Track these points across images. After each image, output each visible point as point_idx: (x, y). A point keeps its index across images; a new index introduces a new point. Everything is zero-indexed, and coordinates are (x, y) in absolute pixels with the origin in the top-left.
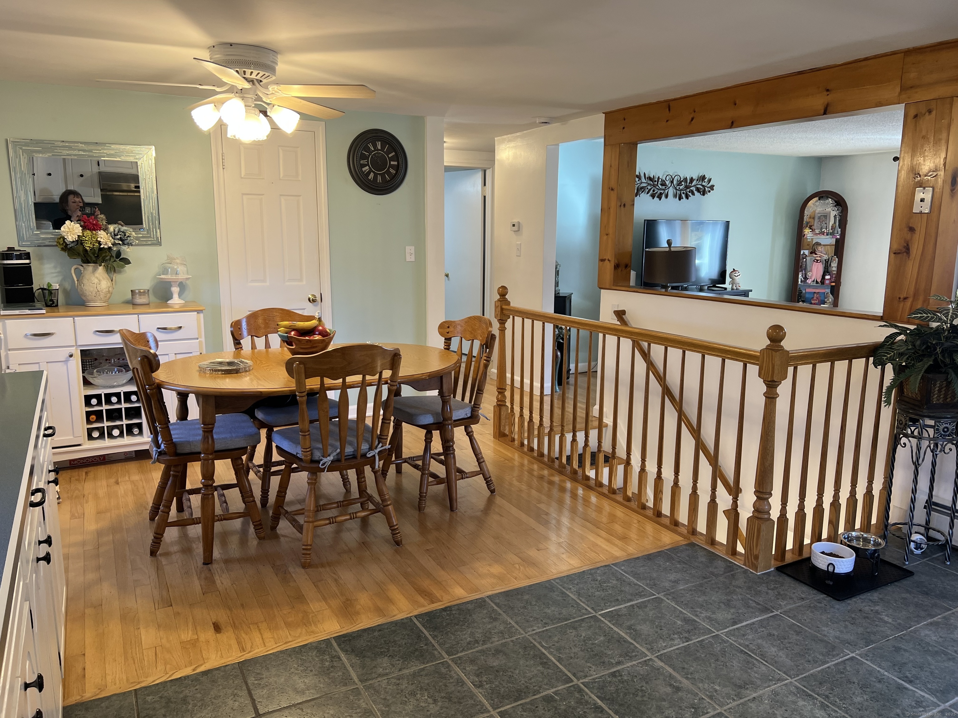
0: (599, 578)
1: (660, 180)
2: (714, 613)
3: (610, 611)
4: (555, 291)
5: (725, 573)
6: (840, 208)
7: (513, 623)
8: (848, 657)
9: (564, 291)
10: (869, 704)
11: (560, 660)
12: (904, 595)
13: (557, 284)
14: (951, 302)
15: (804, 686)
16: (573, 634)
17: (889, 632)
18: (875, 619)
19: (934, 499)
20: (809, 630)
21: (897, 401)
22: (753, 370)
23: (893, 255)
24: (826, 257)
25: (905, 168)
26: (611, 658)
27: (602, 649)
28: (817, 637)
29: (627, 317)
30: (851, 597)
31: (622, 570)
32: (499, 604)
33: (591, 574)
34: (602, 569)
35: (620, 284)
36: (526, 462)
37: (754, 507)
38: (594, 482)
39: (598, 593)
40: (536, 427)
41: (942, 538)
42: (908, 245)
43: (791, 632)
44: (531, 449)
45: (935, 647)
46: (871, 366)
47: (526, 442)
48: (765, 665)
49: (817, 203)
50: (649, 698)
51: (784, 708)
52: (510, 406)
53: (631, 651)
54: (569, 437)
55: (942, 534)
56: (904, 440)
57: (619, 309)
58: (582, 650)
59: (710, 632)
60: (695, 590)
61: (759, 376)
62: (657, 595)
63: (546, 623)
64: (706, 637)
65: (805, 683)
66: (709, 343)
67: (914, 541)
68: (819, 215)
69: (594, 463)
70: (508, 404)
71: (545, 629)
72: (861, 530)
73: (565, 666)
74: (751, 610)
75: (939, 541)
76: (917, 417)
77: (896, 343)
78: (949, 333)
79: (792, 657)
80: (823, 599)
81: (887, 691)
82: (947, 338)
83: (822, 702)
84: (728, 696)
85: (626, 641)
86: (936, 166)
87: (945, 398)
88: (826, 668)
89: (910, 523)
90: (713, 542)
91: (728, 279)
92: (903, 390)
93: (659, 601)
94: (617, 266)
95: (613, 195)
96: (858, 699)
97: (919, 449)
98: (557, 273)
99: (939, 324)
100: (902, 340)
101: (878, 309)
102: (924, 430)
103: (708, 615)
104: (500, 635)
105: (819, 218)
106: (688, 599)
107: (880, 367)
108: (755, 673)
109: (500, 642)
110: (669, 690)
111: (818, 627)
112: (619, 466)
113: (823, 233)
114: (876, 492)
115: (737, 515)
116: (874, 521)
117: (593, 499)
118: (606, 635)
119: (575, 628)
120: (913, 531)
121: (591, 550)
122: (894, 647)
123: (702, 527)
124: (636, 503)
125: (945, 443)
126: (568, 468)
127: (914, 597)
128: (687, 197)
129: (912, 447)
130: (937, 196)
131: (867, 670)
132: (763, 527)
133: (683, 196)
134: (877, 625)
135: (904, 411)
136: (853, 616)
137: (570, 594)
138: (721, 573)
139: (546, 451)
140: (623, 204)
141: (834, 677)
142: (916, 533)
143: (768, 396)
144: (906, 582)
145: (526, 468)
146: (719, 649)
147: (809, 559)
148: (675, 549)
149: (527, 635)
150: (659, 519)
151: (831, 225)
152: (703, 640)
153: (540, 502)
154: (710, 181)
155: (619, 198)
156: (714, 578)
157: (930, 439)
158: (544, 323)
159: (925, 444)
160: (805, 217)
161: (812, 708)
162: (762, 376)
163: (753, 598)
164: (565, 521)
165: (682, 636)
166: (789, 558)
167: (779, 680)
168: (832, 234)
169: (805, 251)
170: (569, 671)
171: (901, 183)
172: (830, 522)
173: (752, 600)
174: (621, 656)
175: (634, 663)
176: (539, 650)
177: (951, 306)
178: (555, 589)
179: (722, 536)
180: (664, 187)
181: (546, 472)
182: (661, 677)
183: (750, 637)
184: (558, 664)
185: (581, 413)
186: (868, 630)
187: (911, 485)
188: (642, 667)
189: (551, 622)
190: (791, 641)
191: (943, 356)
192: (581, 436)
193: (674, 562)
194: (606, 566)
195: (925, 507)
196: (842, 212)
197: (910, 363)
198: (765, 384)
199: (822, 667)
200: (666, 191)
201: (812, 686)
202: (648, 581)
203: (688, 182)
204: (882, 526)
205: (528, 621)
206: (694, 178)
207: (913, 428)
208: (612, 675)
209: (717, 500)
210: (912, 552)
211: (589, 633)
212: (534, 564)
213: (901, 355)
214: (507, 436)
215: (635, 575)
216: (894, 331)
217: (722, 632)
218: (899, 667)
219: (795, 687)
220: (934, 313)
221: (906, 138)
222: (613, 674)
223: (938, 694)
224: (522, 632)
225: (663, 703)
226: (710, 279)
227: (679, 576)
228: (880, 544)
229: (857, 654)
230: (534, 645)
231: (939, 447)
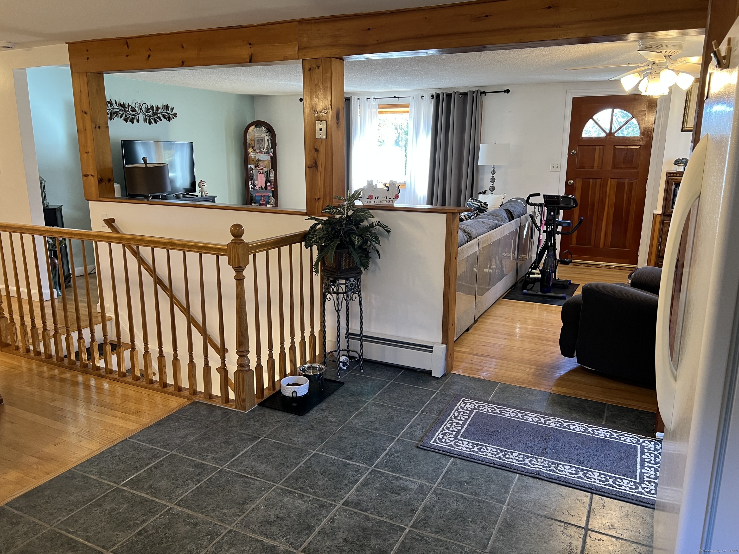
0: (118, 454)
1: (130, 107)
2: (217, 453)
3: (131, 479)
4: (44, 204)
5: (222, 418)
6: (271, 134)
7: (36, 521)
8: (312, 454)
9: (52, 203)
10: (328, 484)
11: (88, 539)
12: (340, 400)
13: (44, 198)
14: (345, 200)
15: (286, 486)
16: (98, 511)
17: (334, 428)
18: (325, 422)
19: (350, 331)
20: (286, 444)
21: (322, 270)
22: (224, 260)
23: (307, 169)
24: (266, 170)
25: (308, 106)
26: (136, 520)
27: (127, 515)
28: (291, 447)
29: (117, 224)
30: (309, 411)
31: (138, 440)
32: (19, 507)
33: (109, 452)
34: (120, 444)
35: (106, 196)
36: (34, 366)
37: (238, 364)
38: (104, 370)
39: (118, 467)
40: (40, 332)
41: (357, 355)
42: (316, 161)
43: (273, 449)
44: (39, 353)
45: (362, 429)
46: (304, 248)
47: (31, 348)
48: (258, 480)
49: (255, 130)
50: (173, 541)
51: (275, 508)
52: (9, 318)
53: (153, 507)
54: (75, 335)
55: (357, 353)
56: (329, 296)
57: (108, 218)
58: (108, 523)
59: (216, 468)
60: (201, 439)
61: (229, 264)
62: (171, 453)
63: (70, 510)
64: (213, 474)
65: (286, 484)
66: (187, 242)
67: (341, 362)
68: (257, 139)
69: (102, 354)
70: (7, 315)
71: (70, 515)
72: (310, 362)
73: (94, 543)
74: (245, 442)
75: (356, 357)
76: (334, 279)
77: (317, 230)
78: (346, 221)
79: (276, 468)
80: (292, 418)
81: (338, 470)
82: (346, 225)
83: (299, 494)
84: (235, 515)
85: (147, 500)
86: (326, 106)
87: (349, 265)
88: (299, 468)
89: (338, 350)
90: (210, 397)
91: (198, 189)
92: (325, 262)
93: (173, 456)
94: (100, 181)
95: (87, 118)
96: (322, 482)
97: (338, 300)
98: (43, 188)
99: (340, 215)
100: (320, 228)
101: (303, 207)
102: (340, 287)
103: (213, 456)
104: (24, 536)
105: (258, 141)
106: (196, 448)
107: (309, 248)
108: (253, 489)
109: (25, 543)
110: (189, 528)
111: (291, 439)
112: (125, 352)
113: (261, 152)
114: (317, 334)
115: (226, 372)
116: (317, 353)
117: (106, 386)
118: (129, 502)
119: (100, 505)
120: (341, 355)
121: (108, 431)
122: (338, 437)
123: (200, 387)
124: (145, 380)
125: (352, 294)
126: (78, 363)
127: (346, 399)
128: (156, 122)
129: (334, 300)
130: (329, 127)
131: (324, 460)
132: (246, 377)
133: (152, 121)
134: (327, 426)
135: (327, 276)
136: (312, 424)
137: (91, 476)
138: (219, 419)
139: (53, 352)
140: (97, 127)
141: (305, 472)
142: (342, 355)
143: (238, 278)
144: (341, 390)
145: (35, 372)
146: (224, 480)
147: (280, 391)
148: (181, 411)
149: (52, 528)
150: (165, 389)
151: (266, 146)
152: (211, 477)
153: (53, 400)
154: (172, 109)
155: (93, 121)
156: (214, 425)
157: (344, 293)
158: (33, 236)
159: (341, 296)
160: (248, 140)
161: (293, 501)
162: (231, 264)
163: (245, 432)
164: (81, 411)
165: (194, 480)
166: (267, 394)
167: (269, 488)
168: (268, 153)
169: (251, 165)
170: (98, 546)
171: (306, 117)
172: (291, 361)
173: (244, 434)
174: (144, 514)
175: (157, 516)
176: (67, 537)
177: (345, 203)
178: (76, 476)
179: (216, 390)
180: (134, 113)
181: (56, 372)
182: (181, 520)
183: (246, 463)
184: (87, 543)
185: (83, 311)
186: (322, 431)
187: (336, 325)
188: (164, 518)
189: (76, 508)
190: (274, 456)
191: (345, 237)
192: (86, 333)
193: (181, 421)
194: (123, 441)
195: (346, 338)
196: (272, 137)
197: (326, 243)
198: (234, 270)
199: (296, 468)
200: (137, 116)
201: (291, 484)
202: (162, 443)
203: (155, 109)
204: (323, 356)
205: (51, 514)
206: (159, 107)
207: (333, 287)
208: (138, 534)
209: (210, 364)
210: (341, 368)
211: (113, 505)
212: (52, 459)
213: (321, 238)
214: (11, 345)
215: (150, 441)
216: (316, 222)
217: (225, 466)
218: (342, 451)
219: (280, 489)
220: (336, 208)
221: (306, 84)
222: (140, 533)
223: (367, 462)
224: (47, 526)
225: (185, 541)
226: (184, 189)
227: (187, 431)
228: (323, 369)
229: (317, 451)
230: (61, 534)
231: (349, 297)
